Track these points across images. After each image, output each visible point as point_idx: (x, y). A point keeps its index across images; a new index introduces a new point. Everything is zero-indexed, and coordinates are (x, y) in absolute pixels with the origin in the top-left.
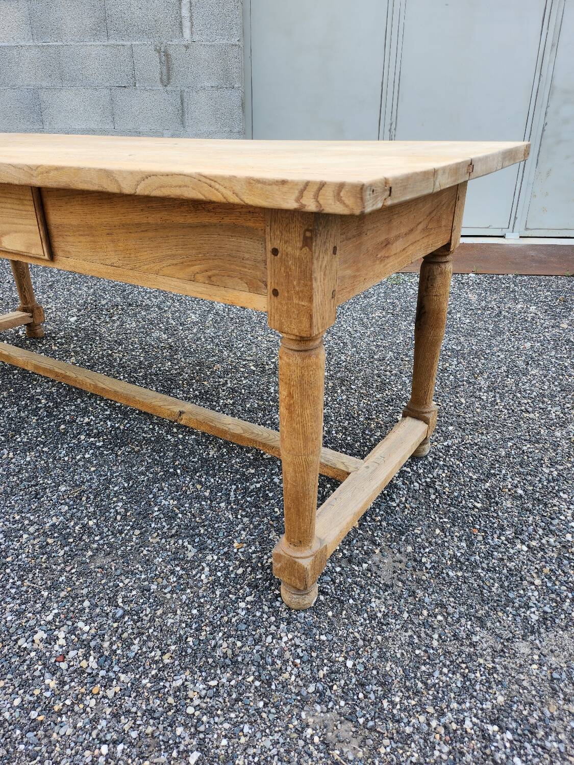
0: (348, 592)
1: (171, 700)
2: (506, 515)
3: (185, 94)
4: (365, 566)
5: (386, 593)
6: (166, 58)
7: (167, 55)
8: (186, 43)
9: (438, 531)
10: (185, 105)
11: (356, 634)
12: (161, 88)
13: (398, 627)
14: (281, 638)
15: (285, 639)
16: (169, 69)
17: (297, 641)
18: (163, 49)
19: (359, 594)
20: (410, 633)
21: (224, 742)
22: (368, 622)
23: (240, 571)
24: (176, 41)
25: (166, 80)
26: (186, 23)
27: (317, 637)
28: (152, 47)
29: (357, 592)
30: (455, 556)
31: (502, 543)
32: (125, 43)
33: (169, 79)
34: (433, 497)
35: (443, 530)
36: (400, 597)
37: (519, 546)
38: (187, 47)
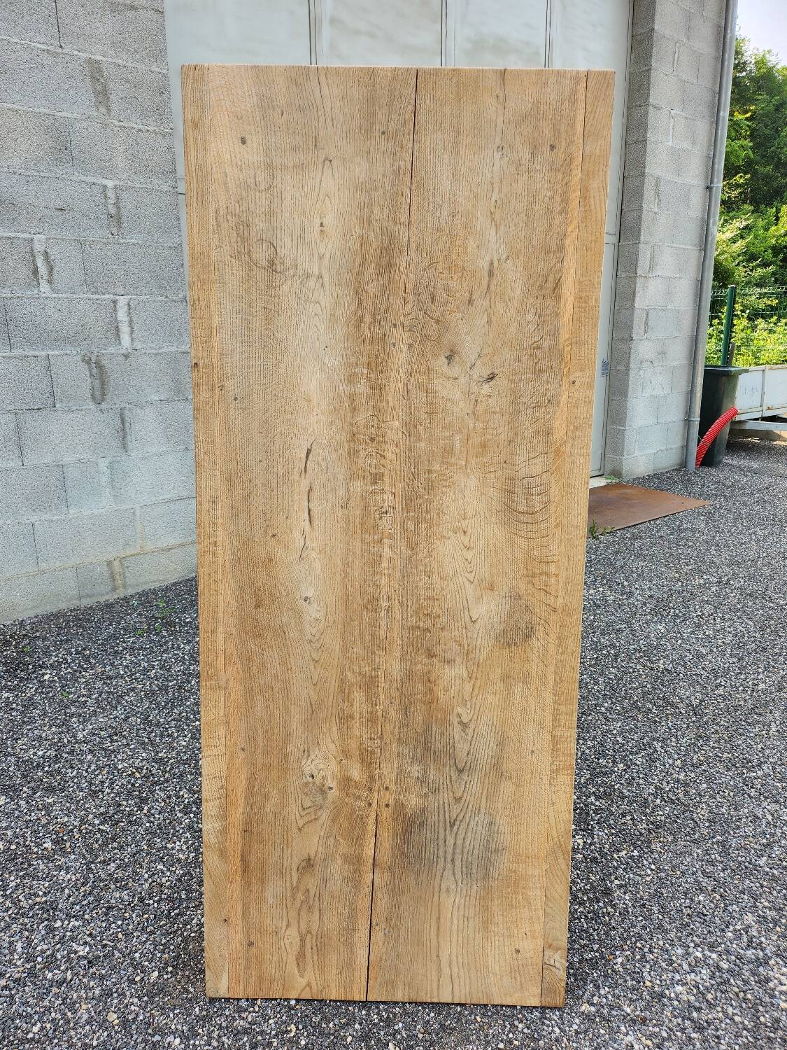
3: (126, 412)
6: (99, 371)
7: (100, 367)
8: (125, 352)
10: (127, 424)
12: (92, 406)
16: (103, 384)
18: (93, 360)
24: (111, 350)
25: (100, 395)
26: (125, 329)
28: (79, 358)
32: (37, 353)
33: (104, 395)
38: (126, 356)
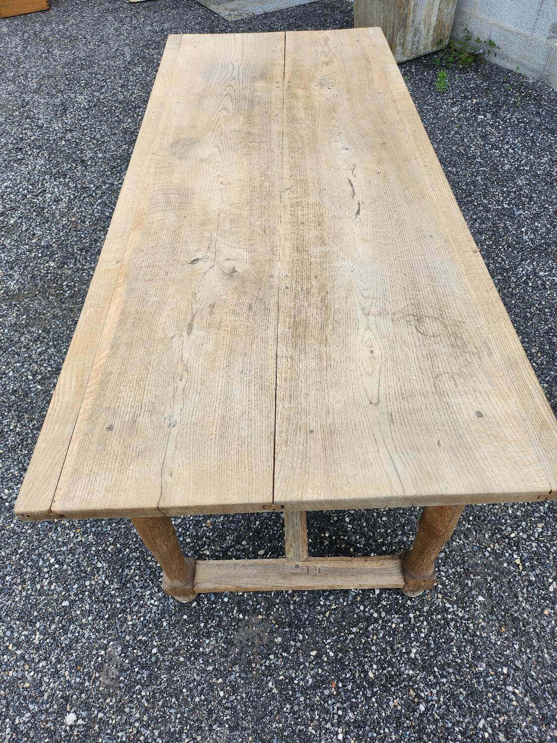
0: (210, 618)
1: (89, 569)
2: (376, 705)
4: (241, 616)
5: (223, 645)
9: (314, 653)
11: (177, 643)
13: (198, 667)
14: (152, 599)
15: (152, 602)
17: (154, 608)
19: (212, 626)
20: (198, 678)
21: (78, 612)
22: (192, 645)
23: (188, 540)
27: (163, 620)
29: (212, 624)
30: (292, 679)
31: (334, 714)
34: (354, 630)
35: (318, 656)
36: (226, 656)
37: (340, 730)
